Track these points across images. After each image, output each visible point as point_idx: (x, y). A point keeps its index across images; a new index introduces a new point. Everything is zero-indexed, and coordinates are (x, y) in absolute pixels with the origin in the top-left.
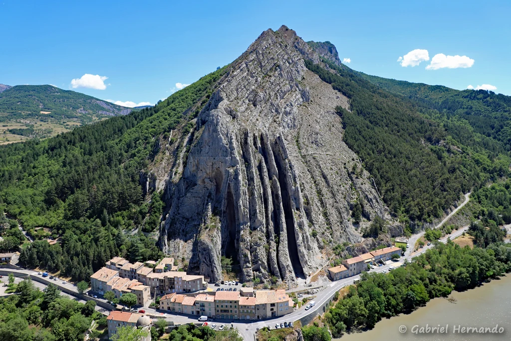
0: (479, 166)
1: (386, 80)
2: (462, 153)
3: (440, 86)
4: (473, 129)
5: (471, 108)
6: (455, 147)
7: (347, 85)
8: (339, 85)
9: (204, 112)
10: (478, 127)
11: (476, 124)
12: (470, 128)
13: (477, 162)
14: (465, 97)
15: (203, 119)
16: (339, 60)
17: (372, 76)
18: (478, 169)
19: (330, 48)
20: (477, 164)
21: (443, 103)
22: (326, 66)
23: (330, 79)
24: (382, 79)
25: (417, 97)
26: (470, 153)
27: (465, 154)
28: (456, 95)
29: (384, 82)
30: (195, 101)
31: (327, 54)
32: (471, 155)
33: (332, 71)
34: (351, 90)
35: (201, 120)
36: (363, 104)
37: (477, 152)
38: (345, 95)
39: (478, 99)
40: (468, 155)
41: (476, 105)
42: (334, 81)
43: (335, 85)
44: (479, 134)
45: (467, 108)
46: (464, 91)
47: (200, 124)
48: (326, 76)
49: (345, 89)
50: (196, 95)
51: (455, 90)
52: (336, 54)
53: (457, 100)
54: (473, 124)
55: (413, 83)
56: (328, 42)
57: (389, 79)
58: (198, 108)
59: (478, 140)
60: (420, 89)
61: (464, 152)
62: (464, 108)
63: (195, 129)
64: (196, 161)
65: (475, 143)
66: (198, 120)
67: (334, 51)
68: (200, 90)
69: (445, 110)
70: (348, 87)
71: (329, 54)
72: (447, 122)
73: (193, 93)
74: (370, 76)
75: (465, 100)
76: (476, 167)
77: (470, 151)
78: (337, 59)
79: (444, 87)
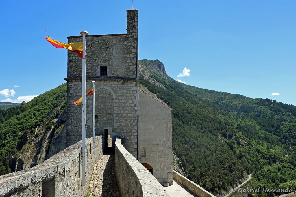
0: (260, 155)
1: (200, 89)
2: (248, 145)
3: (239, 95)
4: (259, 127)
5: (260, 112)
6: (243, 141)
7: (168, 95)
8: (162, 95)
9: (63, 115)
10: (263, 126)
11: (262, 124)
12: (257, 127)
13: (258, 151)
14: (256, 104)
15: (62, 120)
16: (166, 73)
17: (190, 86)
18: (259, 156)
19: (159, 65)
20: (259, 153)
21: (241, 107)
22: (154, 80)
23: (155, 90)
24: (198, 88)
25: (222, 103)
26: (253, 145)
27: (250, 146)
28: (250, 102)
29: (199, 91)
30: (55, 105)
31: (156, 70)
32: (254, 146)
33: (158, 84)
34: (170, 99)
35: (61, 120)
36: (178, 109)
37: (259, 144)
38: (166, 102)
39: (265, 105)
40: (252, 146)
41: (264, 109)
42: (159, 92)
43: (159, 95)
44: (263, 132)
45: (257, 112)
46: (256, 99)
47: (60, 123)
48: (153, 88)
49: (166, 98)
50: (56, 100)
51: (250, 98)
52: (164, 69)
53: (250, 105)
54: (259, 124)
55: (220, 92)
56: (158, 61)
57: (203, 89)
58: (58, 111)
59: (262, 135)
60: (225, 97)
61: (249, 144)
62: (255, 112)
63: (56, 126)
64: (57, 149)
65: (259, 137)
66: (59, 120)
67: (162, 67)
68: (59, 96)
69: (242, 113)
70: (168, 97)
71: (158, 69)
72: (241, 122)
73: (53, 99)
74: (189, 86)
75: (256, 106)
76: (258, 155)
77: (254, 143)
78: (165, 73)
79: (242, 96)
